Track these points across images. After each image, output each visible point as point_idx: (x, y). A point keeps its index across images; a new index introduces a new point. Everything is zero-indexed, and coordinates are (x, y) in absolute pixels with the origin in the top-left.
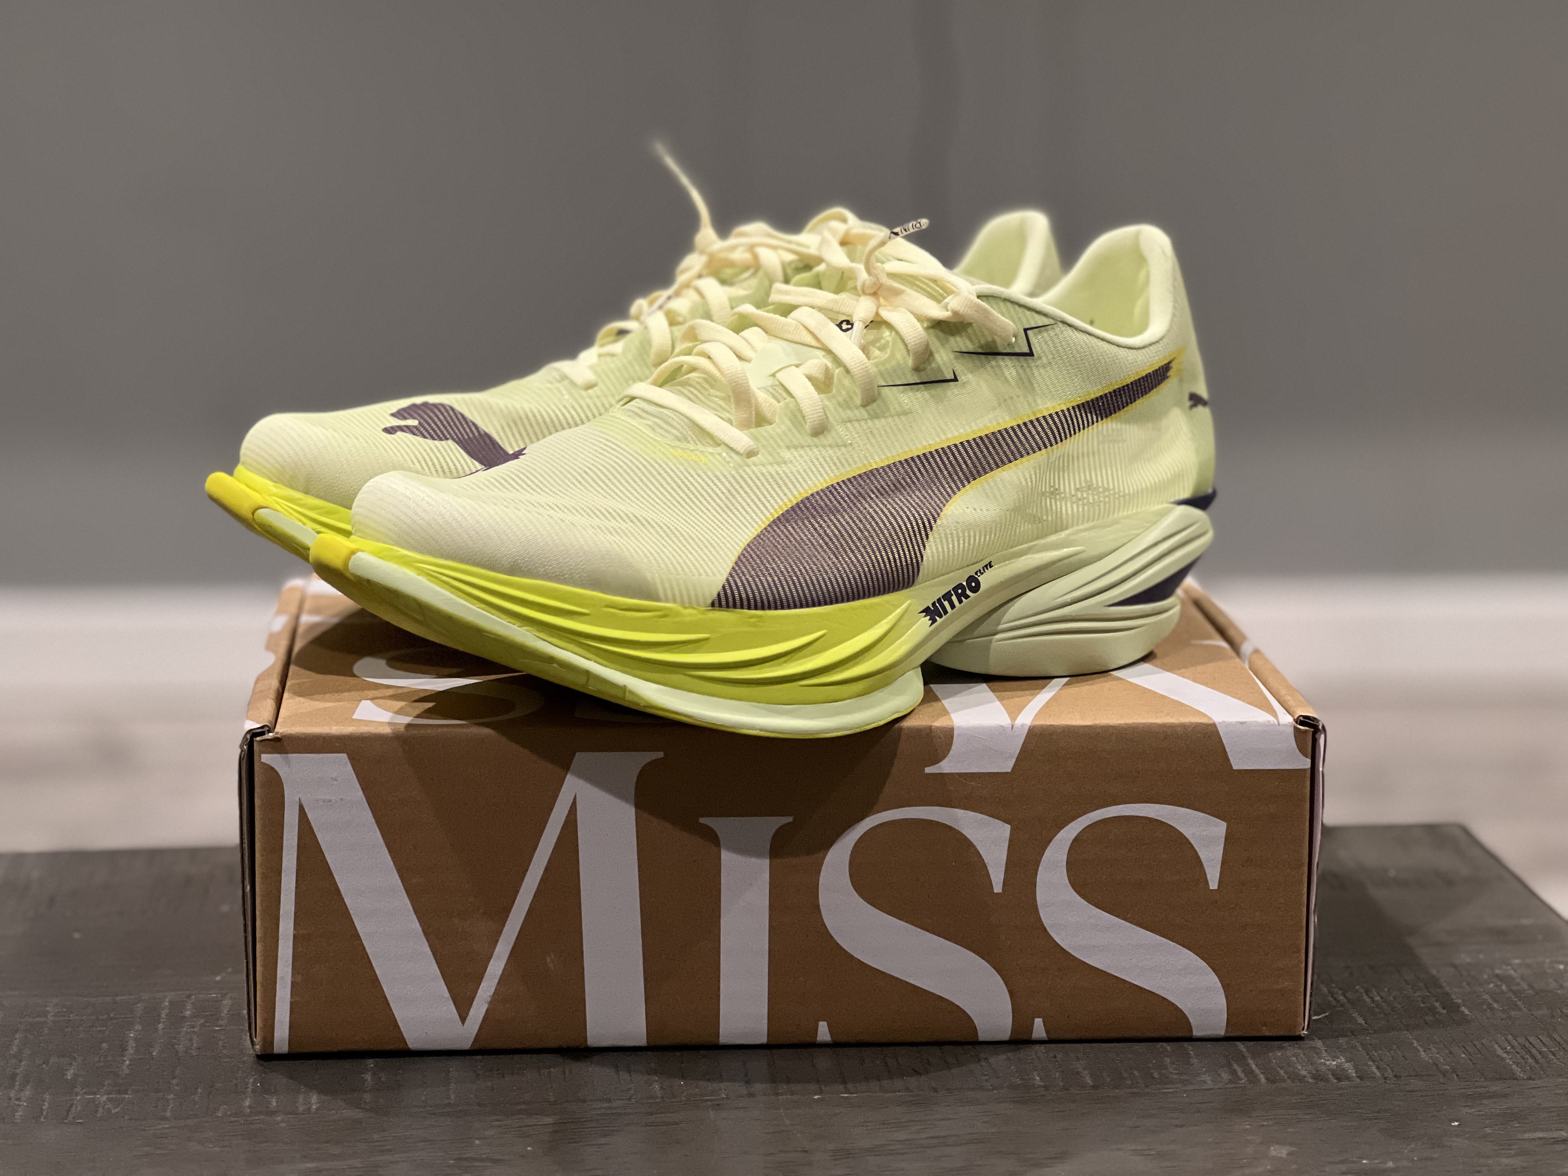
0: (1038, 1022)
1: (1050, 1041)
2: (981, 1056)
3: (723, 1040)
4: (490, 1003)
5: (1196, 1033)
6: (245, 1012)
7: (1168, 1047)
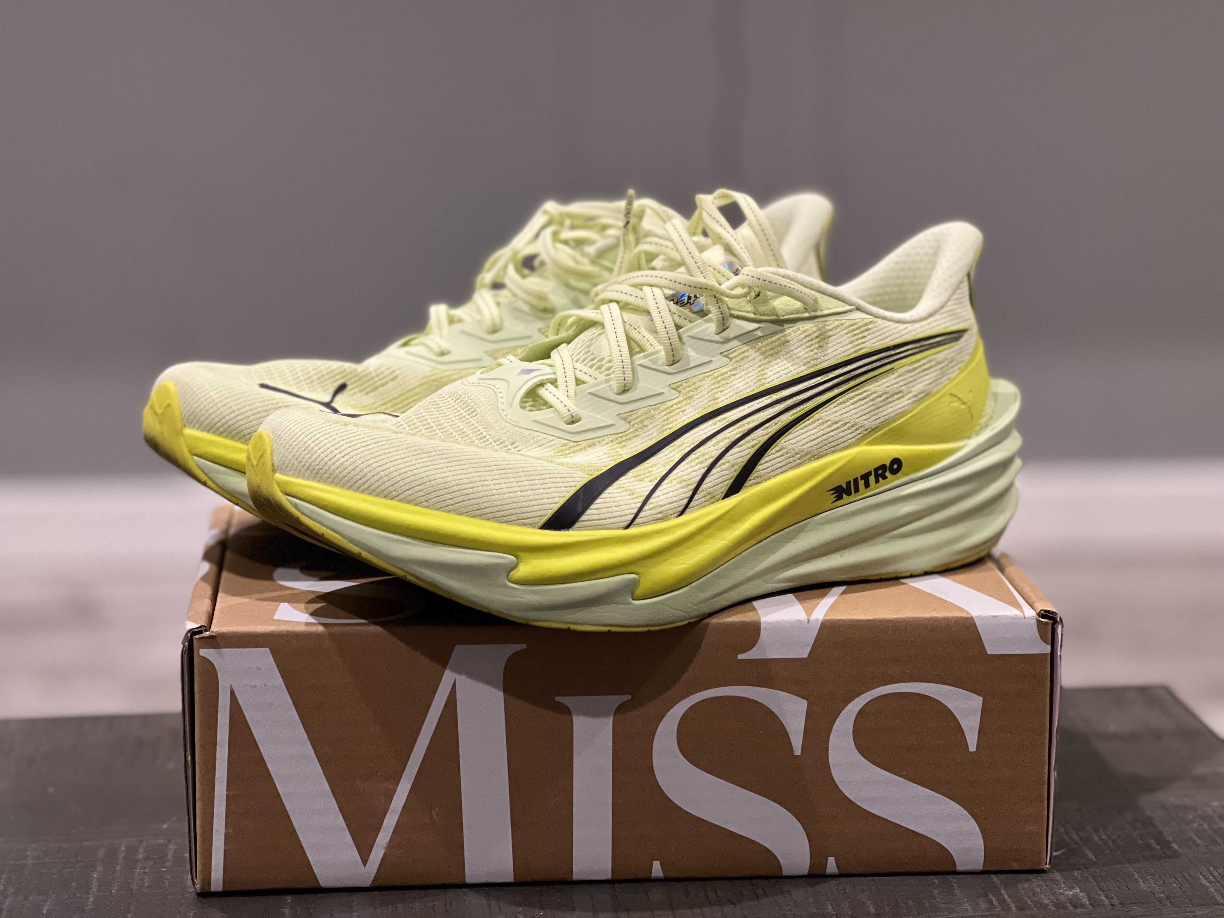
0: (831, 860)
1: (841, 875)
2: (784, 888)
3: (575, 877)
4: (387, 849)
5: (959, 868)
6: (187, 855)
7: (936, 880)
